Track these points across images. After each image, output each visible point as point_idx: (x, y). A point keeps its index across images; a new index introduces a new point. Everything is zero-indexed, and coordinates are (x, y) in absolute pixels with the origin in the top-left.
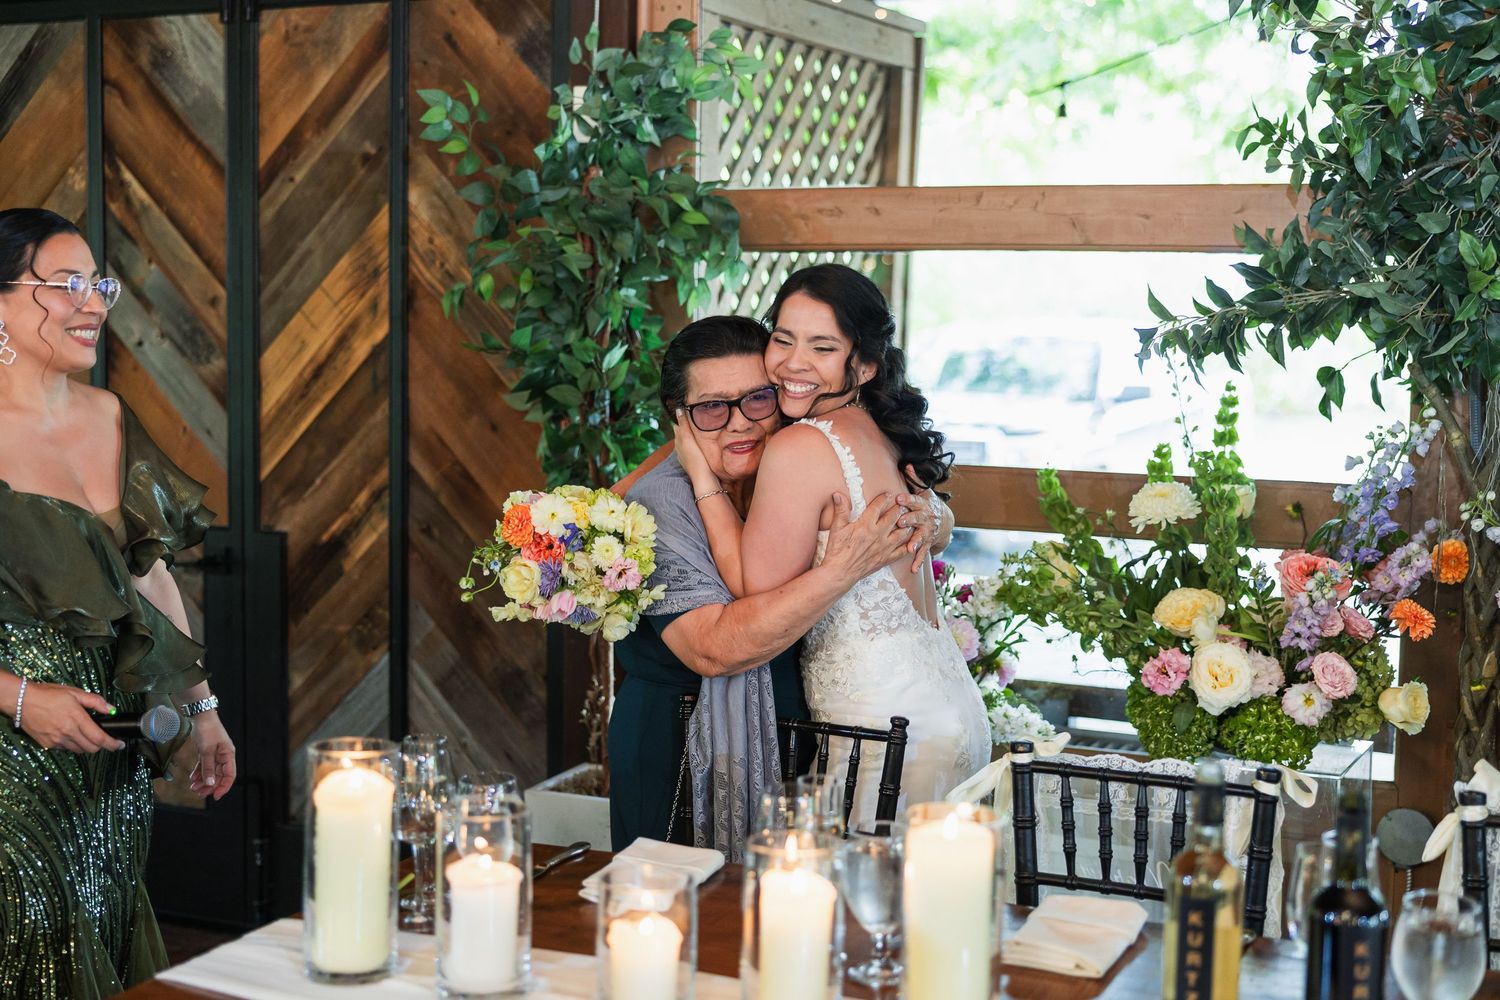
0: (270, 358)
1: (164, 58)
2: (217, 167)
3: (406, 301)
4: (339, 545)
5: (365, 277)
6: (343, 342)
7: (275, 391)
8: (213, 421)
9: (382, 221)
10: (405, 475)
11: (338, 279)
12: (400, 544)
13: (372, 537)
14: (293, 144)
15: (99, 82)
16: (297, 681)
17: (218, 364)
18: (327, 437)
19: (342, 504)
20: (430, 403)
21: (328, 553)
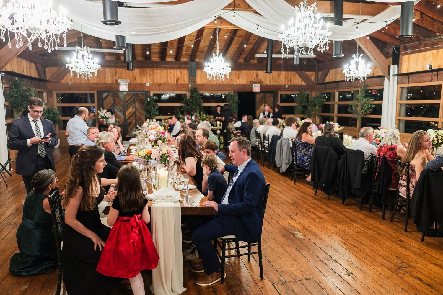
0: (127, 112)
1: (118, 95)
2: (123, 102)
3: (136, 109)
4: (132, 122)
5: (133, 107)
6: (132, 111)
7: (127, 114)
8: (123, 117)
9: (134, 105)
10: (136, 118)
11: (131, 108)
12: (136, 122)
13: (134, 122)
14: (128, 101)
15: (113, 97)
16: (129, 130)
17: (123, 113)
18: (131, 116)
19: (132, 119)
20: (138, 114)
21: (131, 123)
